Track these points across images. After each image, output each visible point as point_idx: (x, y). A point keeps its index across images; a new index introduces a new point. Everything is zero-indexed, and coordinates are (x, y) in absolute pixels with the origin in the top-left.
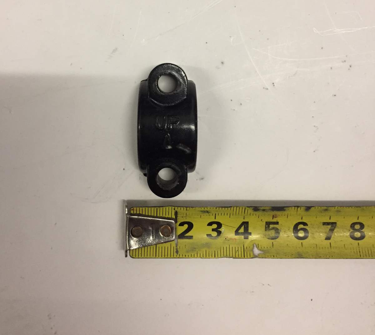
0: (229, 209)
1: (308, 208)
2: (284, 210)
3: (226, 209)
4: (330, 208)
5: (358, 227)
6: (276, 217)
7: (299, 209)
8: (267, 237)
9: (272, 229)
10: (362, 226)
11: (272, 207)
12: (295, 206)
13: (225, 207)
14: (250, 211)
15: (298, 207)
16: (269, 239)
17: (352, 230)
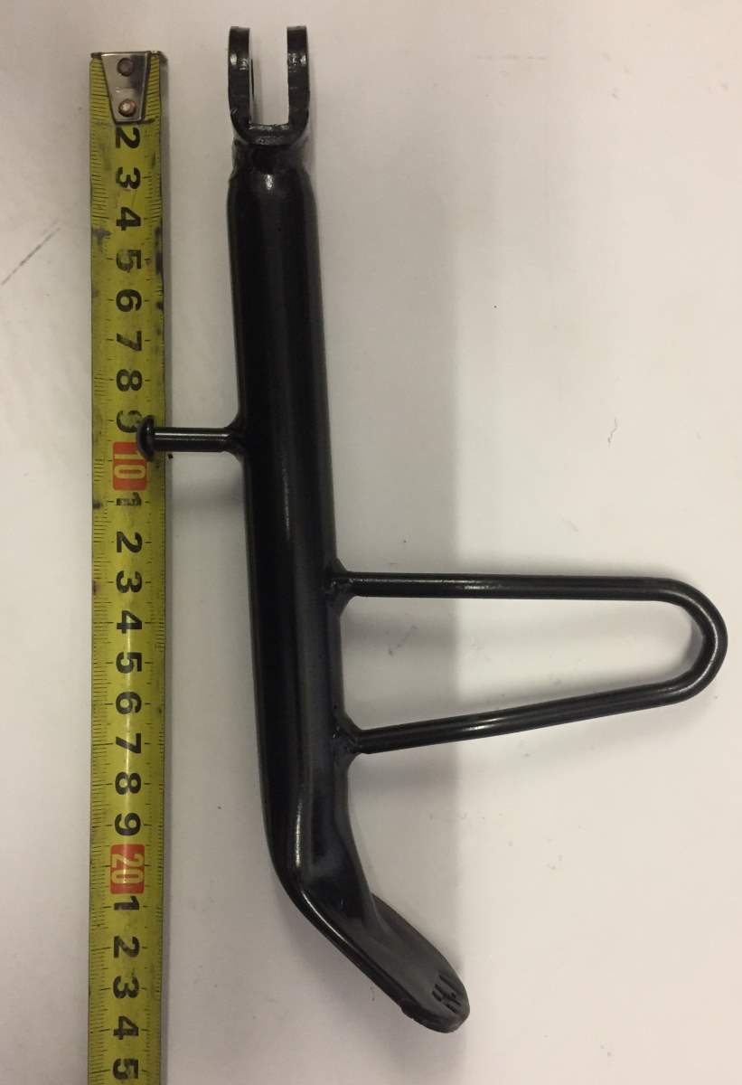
0: (158, 194)
1: (160, 306)
2: (157, 273)
3: (158, 189)
4: (161, 337)
5: (135, 381)
6: (148, 264)
7: (160, 293)
8: (120, 253)
9: (131, 259)
10: (137, 388)
11: (162, 254)
12: (163, 287)
13: (160, 187)
14: (156, 225)
15: (163, 291)
16: (118, 255)
17: (130, 372)
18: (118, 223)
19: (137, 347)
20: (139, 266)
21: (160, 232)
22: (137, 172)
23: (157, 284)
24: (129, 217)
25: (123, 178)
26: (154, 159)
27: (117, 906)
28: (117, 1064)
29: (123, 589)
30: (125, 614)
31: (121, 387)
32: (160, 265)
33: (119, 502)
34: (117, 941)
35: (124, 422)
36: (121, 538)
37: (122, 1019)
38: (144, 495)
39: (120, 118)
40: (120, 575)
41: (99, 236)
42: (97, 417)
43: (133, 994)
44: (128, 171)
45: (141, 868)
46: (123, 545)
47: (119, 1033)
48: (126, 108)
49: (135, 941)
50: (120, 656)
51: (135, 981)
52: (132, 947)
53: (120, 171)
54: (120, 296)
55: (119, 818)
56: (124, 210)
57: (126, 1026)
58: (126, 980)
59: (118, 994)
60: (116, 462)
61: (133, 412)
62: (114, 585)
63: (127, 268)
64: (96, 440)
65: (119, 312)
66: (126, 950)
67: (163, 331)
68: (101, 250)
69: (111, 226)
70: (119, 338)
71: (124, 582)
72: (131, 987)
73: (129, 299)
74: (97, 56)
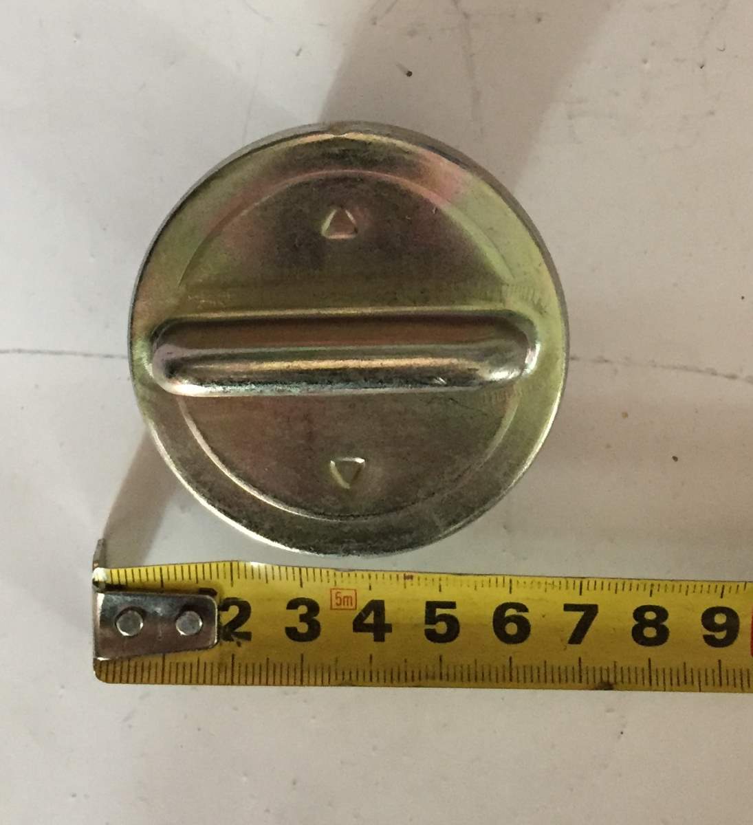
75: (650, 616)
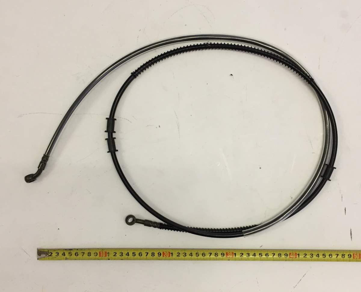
18: (64, 256)
19: (84, 253)
20: (71, 253)
21: (66, 250)
22: (56, 253)
23: (74, 250)
24: (63, 254)
25: (57, 255)
26: (54, 250)
27: (172, 256)
28: (197, 256)
29: (122, 255)
30: (126, 255)
31: (90, 256)
32: (71, 249)
33: (109, 256)
34: (178, 256)
35: (96, 255)
36: (114, 256)
37: (190, 255)
38: (107, 252)
39: (48, 256)
40: (120, 256)
41: (66, 259)
42: (95, 259)
43: (186, 253)
44: (56, 254)
45: (166, 252)
46: (116, 255)
47: (192, 256)
48: (46, 255)
49: (178, 253)
50: (133, 256)
51: (184, 253)
52: (178, 254)
53: (56, 256)
54: (76, 256)
55: (158, 256)
56: (62, 255)
57: (191, 254)
58: (183, 255)
59: (186, 256)
60: (102, 256)
61: (94, 254)
62: (122, 257)
63: (71, 255)
64: (98, 260)
65: (78, 256)
66: (179, 254)
67: (81, 249)
68: (69, 258)
69: (65, 257)
70: (83, 256)
71: (121, 255)
72: (185, 254)
73: (76, 254)
74: (38, 259)
75: (89, 253)
